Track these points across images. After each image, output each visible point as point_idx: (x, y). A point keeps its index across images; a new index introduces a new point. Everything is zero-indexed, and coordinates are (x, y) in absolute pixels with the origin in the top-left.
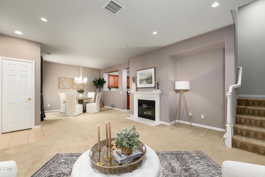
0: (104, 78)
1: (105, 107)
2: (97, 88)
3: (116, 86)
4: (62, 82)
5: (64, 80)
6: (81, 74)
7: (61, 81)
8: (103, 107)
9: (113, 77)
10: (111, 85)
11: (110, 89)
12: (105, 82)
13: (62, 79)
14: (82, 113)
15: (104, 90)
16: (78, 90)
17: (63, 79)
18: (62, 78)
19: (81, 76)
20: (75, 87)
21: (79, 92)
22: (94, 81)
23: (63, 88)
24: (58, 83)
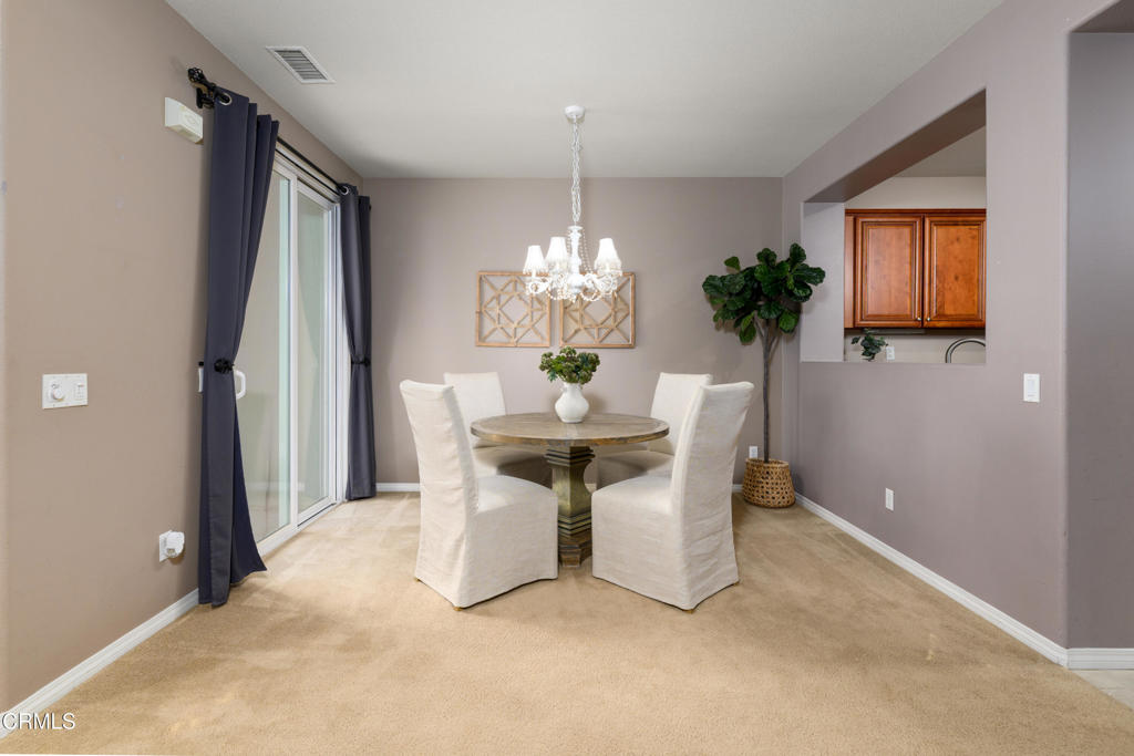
0: (803, 245)
1: (811, 515)
2: (747, 337)
3: (940, 316)
4: (498, 298)
5: (510, 287)
6: (576, 216)
7: (489, 293)
8: (792, 505)
9: (906, 231)
10: (885, 312)
11: (871, 350)
12: (819, 275)
13: (500, 282)
14: (550, 568)
15: (803, 358)
16: (547, 351)
17: (504, 280)
18: (494, 273)
19: (575, 235)
20: (576, 332)
21: (553, 377)
22: (711, 278)
23: (504, 339)
24: (474, 307)
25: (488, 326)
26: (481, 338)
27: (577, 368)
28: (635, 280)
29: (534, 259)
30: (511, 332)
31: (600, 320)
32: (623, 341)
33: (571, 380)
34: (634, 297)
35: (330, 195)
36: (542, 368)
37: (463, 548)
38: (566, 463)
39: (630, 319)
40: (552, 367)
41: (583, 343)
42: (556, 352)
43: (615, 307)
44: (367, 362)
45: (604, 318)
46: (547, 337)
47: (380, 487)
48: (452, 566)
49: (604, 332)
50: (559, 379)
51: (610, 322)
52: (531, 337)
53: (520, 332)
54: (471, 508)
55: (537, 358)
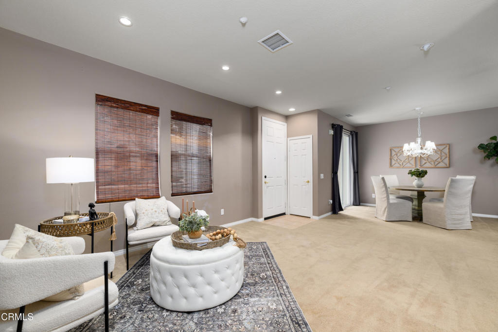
4: (396, 154)
5: (400, 152)
6: (419, 135)
7: (393, 153)
16: (411, 169)
17: (399, 150)
18: (395, 147)
19: (419, 140)
20: (425, 163)
21: (412, 176)
22: (482, 144)
23: (398, 165)
24: (389, 157)
25: (393, 162)
26: (391, 165)
27: (420, 174)
28: (449, 146)
29: (406, 147)
30: (401, 164)
31: (435, 159)
32: (444, 166)
33: (417, 177)
34: (449, 152)
35: (349, 134)
36: (409, 174)
37: (386, 210)
38: (417, 197)
39: (447, 159)
40: (411, 173)
41: (426, 166)
42: (413, 170)
43: (441, 155)
44: (357, 172)
45: (437, 158)
46: (414, 164)
47: (361, 204)
48: (384, 213)
49: (437, 163)
50: (414, 176)
51: (439, 160)
52: (408, 165)
53: (404, 164)
54: (388, 202)
55: (407, 171)
